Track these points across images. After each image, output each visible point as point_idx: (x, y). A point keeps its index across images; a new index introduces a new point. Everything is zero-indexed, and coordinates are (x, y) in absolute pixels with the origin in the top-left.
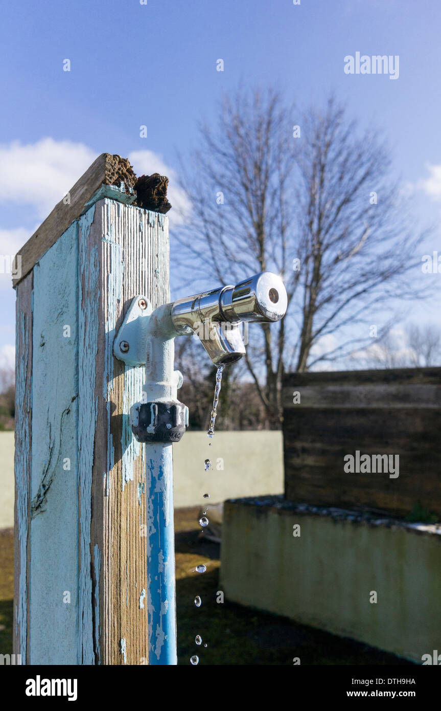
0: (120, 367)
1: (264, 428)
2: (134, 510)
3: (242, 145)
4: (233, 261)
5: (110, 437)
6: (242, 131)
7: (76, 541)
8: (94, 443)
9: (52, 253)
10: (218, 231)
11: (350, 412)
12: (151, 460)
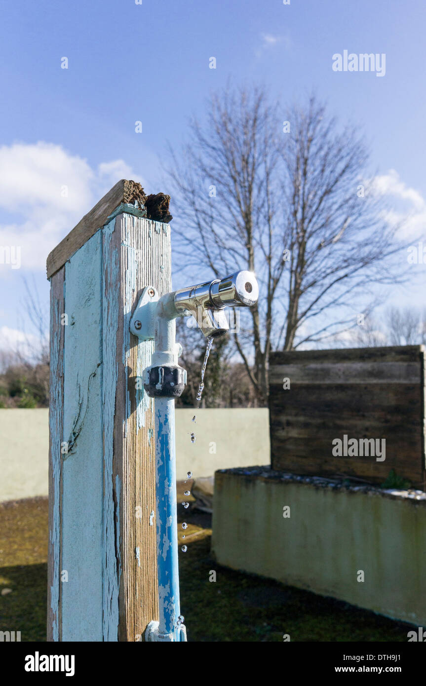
0: (135, 340)
1: (253, 406)
2: (146, 449)
3: (230, 140)
4: (222, 248)
5: (128, 393)
6: (230, 127)
7: (101, 474)
8: (116, 398)
9: (81, 253)
10: (208, 219)
11: (329, 388)
12: (159, 410)
